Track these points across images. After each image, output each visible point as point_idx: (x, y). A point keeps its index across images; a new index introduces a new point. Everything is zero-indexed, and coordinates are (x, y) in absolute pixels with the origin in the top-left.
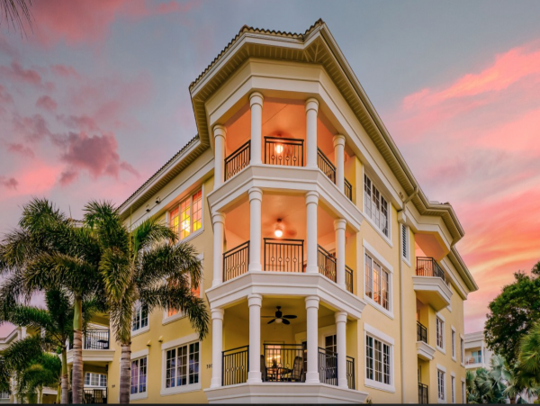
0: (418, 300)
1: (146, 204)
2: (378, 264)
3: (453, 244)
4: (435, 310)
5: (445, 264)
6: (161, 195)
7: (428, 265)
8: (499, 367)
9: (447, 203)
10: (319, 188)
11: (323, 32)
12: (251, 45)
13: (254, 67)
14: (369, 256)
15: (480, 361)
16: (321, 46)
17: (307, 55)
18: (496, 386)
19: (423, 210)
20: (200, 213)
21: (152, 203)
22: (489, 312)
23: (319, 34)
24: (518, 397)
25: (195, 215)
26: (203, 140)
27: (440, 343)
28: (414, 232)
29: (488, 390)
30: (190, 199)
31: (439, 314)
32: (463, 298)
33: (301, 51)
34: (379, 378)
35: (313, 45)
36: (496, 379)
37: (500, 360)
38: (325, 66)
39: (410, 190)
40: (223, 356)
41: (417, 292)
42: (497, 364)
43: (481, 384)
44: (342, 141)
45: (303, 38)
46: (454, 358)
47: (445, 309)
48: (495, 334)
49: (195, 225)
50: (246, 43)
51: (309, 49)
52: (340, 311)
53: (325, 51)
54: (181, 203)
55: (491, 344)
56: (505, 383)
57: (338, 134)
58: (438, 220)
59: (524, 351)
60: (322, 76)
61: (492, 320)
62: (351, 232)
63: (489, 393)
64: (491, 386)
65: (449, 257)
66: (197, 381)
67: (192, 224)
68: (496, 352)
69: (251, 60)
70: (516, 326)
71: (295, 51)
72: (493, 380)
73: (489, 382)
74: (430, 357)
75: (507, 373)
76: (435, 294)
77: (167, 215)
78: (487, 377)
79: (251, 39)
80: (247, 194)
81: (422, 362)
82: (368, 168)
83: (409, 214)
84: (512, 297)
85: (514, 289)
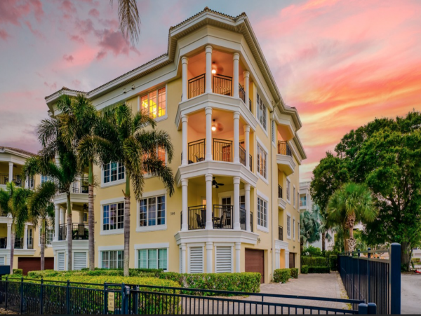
0: (279, 170)
1: (124, 87)
2: (262, 149)
3: (296, 131)
4: (286, 175)
5: (291, 143)
6: (135, 84)
7: (283, 147)
8: (317, 211)
9: (294, 108)
10: (241, 110)
11: (245, 20)
12: (209, 19)
13: (209, 30)
14: (259, 145)
15: (305, 205)
16: (244, 26)
17: (236, 29)
18: (315, 225)
19: (283, 111)
20: (164, 103)
21: (128, 88)
22: (313, 175)
23: (243, 21)
24: (326, 233)
25: (160, 104)
26: (170, 58)
27: (288, 198)
28: (277, 125)
29: (310, 227)
30: (156, 92)
31: (288, 178)
32: (299, 164)
33: (233, 27)
34: (262, 225)
35: (240, 25)
36: (315, 219)
37: (317, 207)
38: (244, 35)
39: (277, 99)
40: (189, 210)
41: (278, 165)
42: (315, 208)
43: (306, 223)
44: (248, 75)
45: (235, 20)
46: (295, 207)
47: (291, 175)
48: (315, 190)
49: (160, 111)
50: (207, 18)
51: (237, 26)
52: (247, 183)
53: (245, 28)
54: (150, 92)
55: (314, 197)
56: (319, 222)
57: (246, 70)
58: (289, 118)
59: (330, 207)
60: (243, 41)
61: (314, 181)
62: (252, 132)
63: (310, 229)
64: (312, 225)
65: (294, 139)
66: (164, 223)
67: (158, 110)
68: (316, 203)
69: (208, 26)
70: (326, 185)
71: (231, 26)
72: (313, 220)
73: (311, 221)
74: (283, 208)
75: (321, 215)
76: (287, 167)
77: (139, 98)
78: (310, 217)
79: (209, 16)
80: (204, 110)
81: (280, 210)
82: (259, 89)
83: (276, 115)
84: (325, 169)
85: (326, 163)
